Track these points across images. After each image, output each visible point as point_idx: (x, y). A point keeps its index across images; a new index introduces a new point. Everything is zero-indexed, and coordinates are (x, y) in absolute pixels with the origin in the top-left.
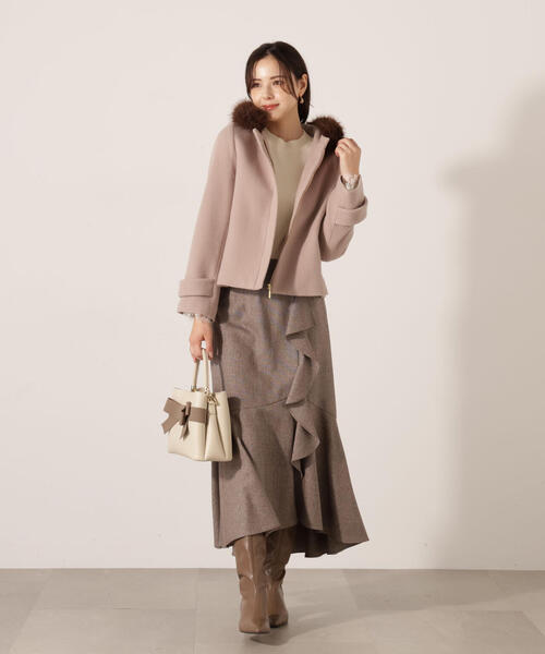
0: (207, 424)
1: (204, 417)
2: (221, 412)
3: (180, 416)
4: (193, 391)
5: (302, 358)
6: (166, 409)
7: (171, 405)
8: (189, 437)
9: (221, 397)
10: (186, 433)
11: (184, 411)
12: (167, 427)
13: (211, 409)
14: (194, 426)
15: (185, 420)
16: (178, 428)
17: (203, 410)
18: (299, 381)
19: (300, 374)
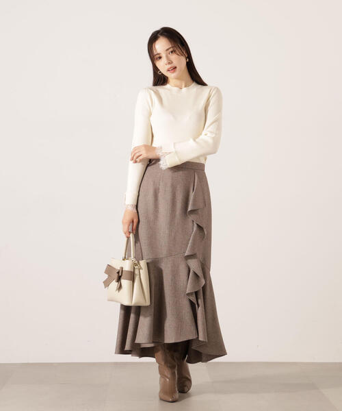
0: (133, 282)
1: (132, 276)
2: (143, 274)
3: (116, 276)
4: (123, 260)
5: (196, 225)
6: (106, 272)
7: (109, 269)
8: (121, 291)
9: (143, 263)
10: (120, 287)
11: (118, 273)
12: (107, 283)
13: (137, 272)
14: (125, 283)
15: (119, 279)
16: (114, 284)
17: (131, 272)
18: (194, 240)
19: (194, 236)
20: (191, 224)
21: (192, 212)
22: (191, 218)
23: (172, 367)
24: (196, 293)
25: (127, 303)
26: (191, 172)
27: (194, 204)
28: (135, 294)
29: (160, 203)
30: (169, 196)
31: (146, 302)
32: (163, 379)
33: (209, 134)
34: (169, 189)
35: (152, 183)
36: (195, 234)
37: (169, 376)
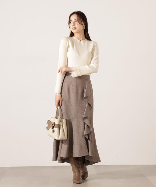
1: (59, 126)
2: (64, 125)
5: (87, 104)
6: (48, 123)
7: (49, 122)
8: (54, 133)
9: (64, 120)
10: (54, 131)
11: (53, 125)
12: (48, 128)
13: (61, 124)
14: (56, 129)
15: (53, 127)
16: (51, 129)
17: (59, 124)
18: (87, 111)
19: (87, 109)
20: (85, 103)
21: (86, 97)
22: (85, 100)
23: (78, 168)
24: (88, 135)
25: (57, 138)
26: (84, 79)
27: (86, 94)
28: (60, 134)
29: (71, 94)
30: (75, 91)
31: (66, 138)
32: (74, 173)
33: (95, 64)
34: (75, 87)
35: (67, 85)
36: (87, 108)
37: (77, 172)
